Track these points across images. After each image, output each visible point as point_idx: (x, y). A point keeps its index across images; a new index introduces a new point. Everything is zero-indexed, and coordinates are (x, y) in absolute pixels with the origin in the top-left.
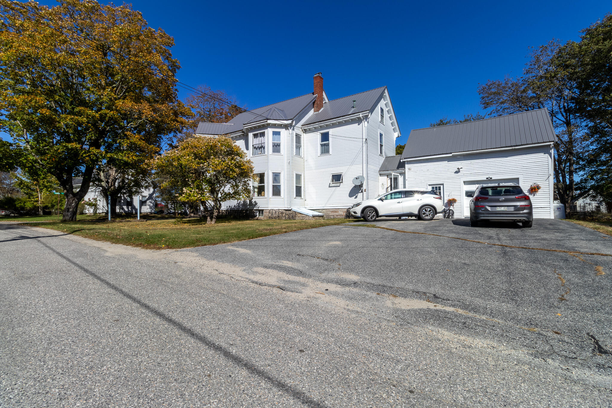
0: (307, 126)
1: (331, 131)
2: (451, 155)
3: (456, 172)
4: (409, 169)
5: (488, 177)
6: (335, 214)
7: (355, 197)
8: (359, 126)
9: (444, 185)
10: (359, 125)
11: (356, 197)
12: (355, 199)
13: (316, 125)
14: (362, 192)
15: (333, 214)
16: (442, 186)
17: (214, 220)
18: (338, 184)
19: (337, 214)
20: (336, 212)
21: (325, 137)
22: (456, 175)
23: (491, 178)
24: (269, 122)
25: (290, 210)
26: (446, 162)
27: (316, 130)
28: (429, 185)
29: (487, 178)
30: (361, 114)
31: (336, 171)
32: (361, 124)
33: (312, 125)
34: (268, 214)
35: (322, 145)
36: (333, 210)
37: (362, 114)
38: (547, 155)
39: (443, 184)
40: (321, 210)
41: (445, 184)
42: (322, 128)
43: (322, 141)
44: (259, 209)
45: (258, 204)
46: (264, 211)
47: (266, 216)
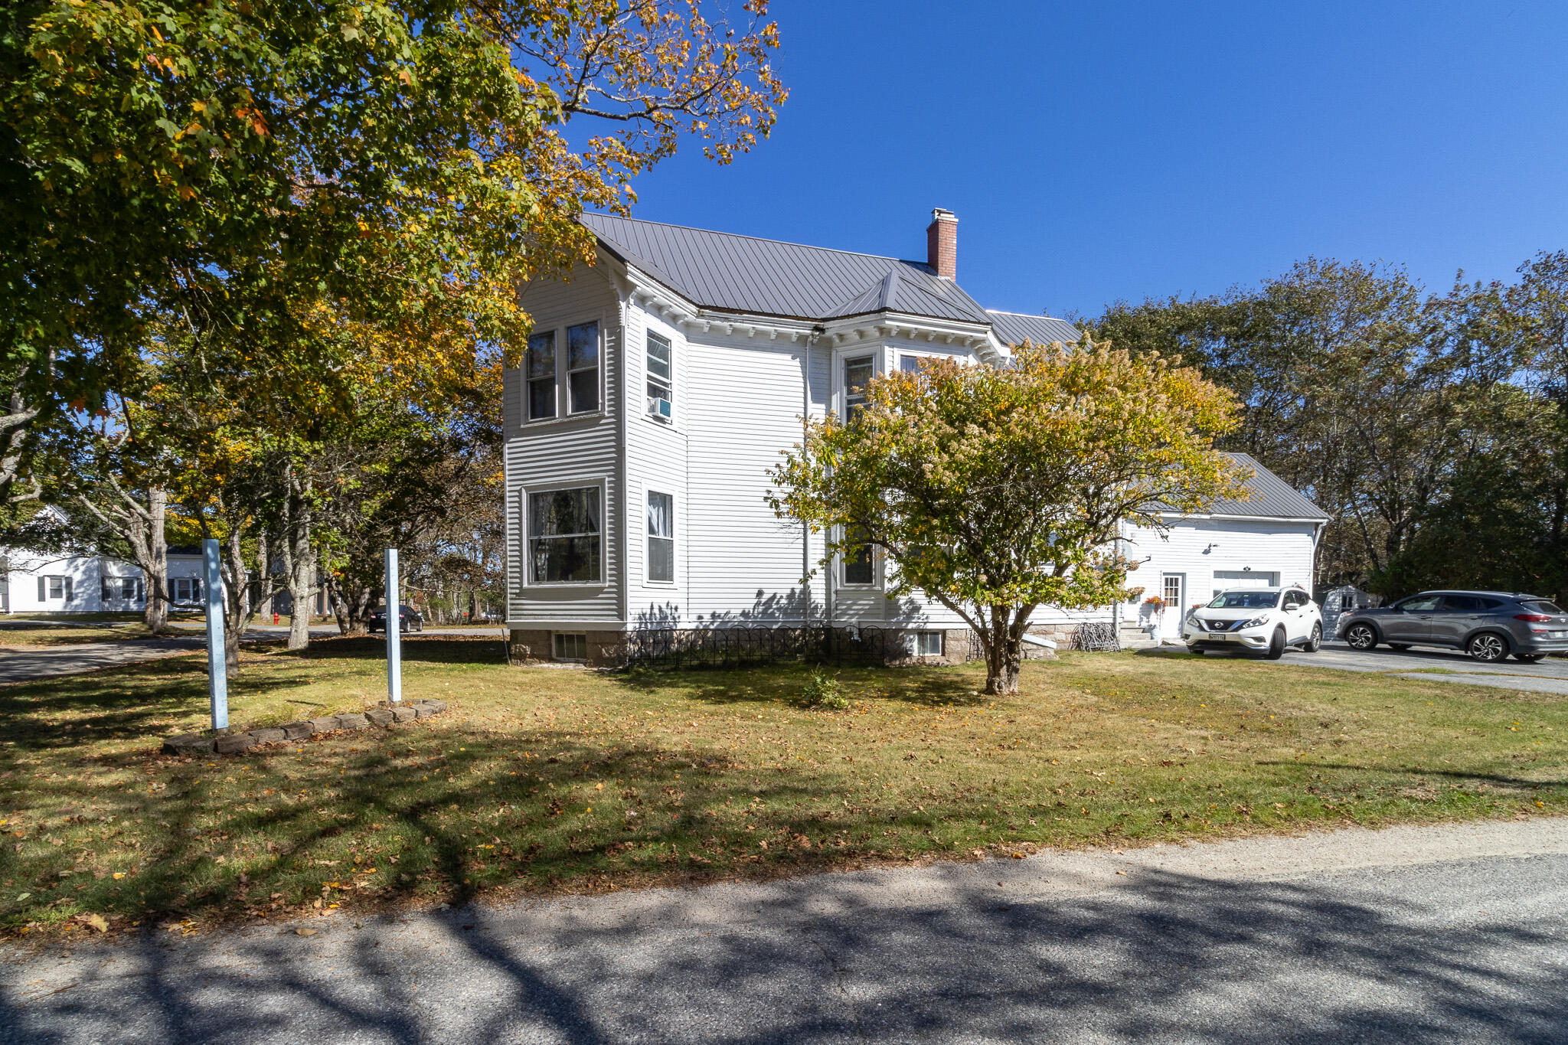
2: (1208, 517)
3: (1206, 552)
5: (1246, 565)
16: (1181, 578)
22: (1205, 556)
23: (1248, 570)
24: (989, 335)
26: (1193, 530)
28: (1165, 574)
29: (1243, 570)
34: (963, 643)
38: (1310, 539)
39: (1183, 575)
41: (1187, 574)
44: (929, 626)
45: (921, 612)
46: (949, 634)
47: (958, 653)
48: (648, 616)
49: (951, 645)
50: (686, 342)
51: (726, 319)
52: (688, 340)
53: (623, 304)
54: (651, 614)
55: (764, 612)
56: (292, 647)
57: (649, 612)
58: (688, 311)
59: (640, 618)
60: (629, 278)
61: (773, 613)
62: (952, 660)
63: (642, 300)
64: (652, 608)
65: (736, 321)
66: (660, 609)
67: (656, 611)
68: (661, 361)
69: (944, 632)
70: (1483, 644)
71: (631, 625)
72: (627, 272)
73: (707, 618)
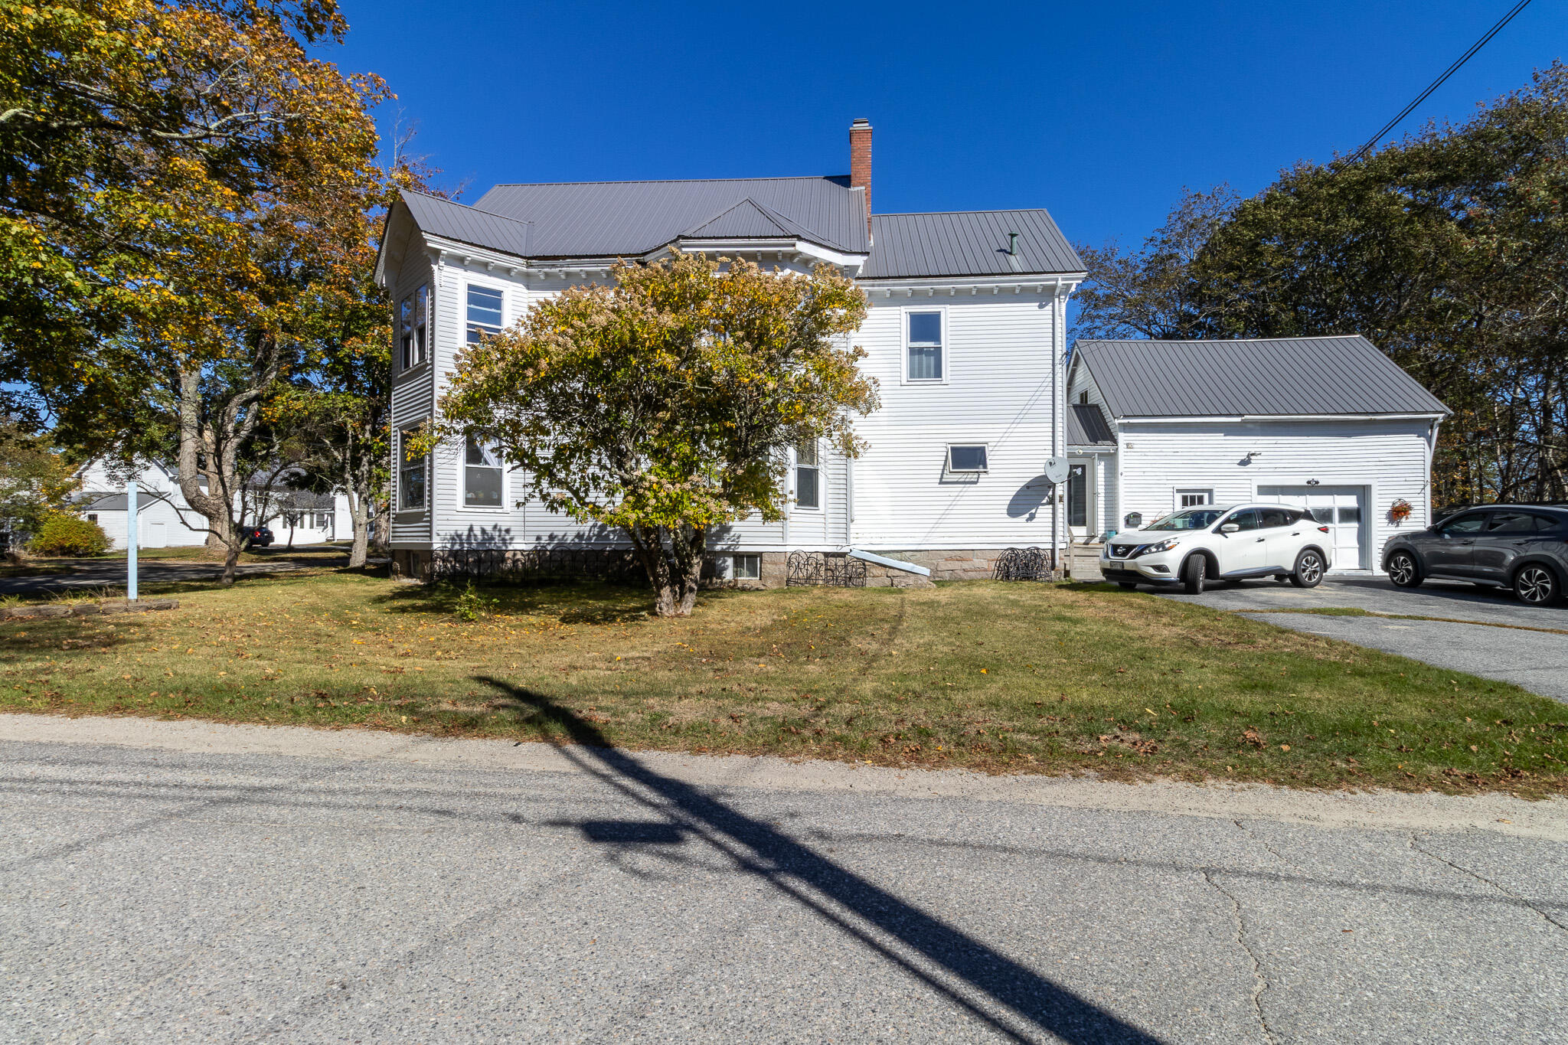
0: (871, 282)
1: (951, 316)
2: (1238, 419)
3: (1244, 463)
4: (1128, 446)
5: (1310, 478)
6: (956, 565)
7: (1027, 516)
8: (1041, 312)
9: (1215, 494)
10: (1041, 307)
11: (1032, 517)
12: (1030, 524)
13: (903, 287)
14: (1052, 502)
15: (951, 565)
16: (1206, 496)
17: (690, 598)
18: (973, 477)
19: (966, 565)
20: (962, 560)
21: (925, 328)
22: (1243, 469)
23: (1317, 482)
24: (802, 247)
25: (843, 555)
26: (1220, 436)
27: (895, 299)
29: (1309, 482)
30: (1060, 276)
31: (967, 435)
32: (1049, 307)
33: (890, 281)
34: (784, 567)
35: (913, 351)
36: (953, 554)
37: (1063, 279)
38: (1422, 441)
39: (1210, 492)
40: (908, 554)
41: (1215, 490)
42: (916, 298)
43: (913, 338)
44: (741, 549)
45: (732, 534)
46: (765, 557)
47: (775, 577)
48: (464, 537)
49: (768, 568)
50: (526, 291)
51: (554, 266)
52: (528, 289)
53: (435, 267)
54: (469, 536)
55: (599, 535)
56: (352, 565)
57: (466, 533)
58: (518, 265)
59: (453, 539)
60: (429, 244)
61: (607, 536)
62: (769, 584)
63: (459, 261)
64: (471, 529)
65: (562, 266)
66: (483, 531)
67: (478, 533)
68: (493, 310)
69: (760, 554)
70: (1530, 580)
71: (437, 545)
72: (425, 241)
73: (544, 540)
